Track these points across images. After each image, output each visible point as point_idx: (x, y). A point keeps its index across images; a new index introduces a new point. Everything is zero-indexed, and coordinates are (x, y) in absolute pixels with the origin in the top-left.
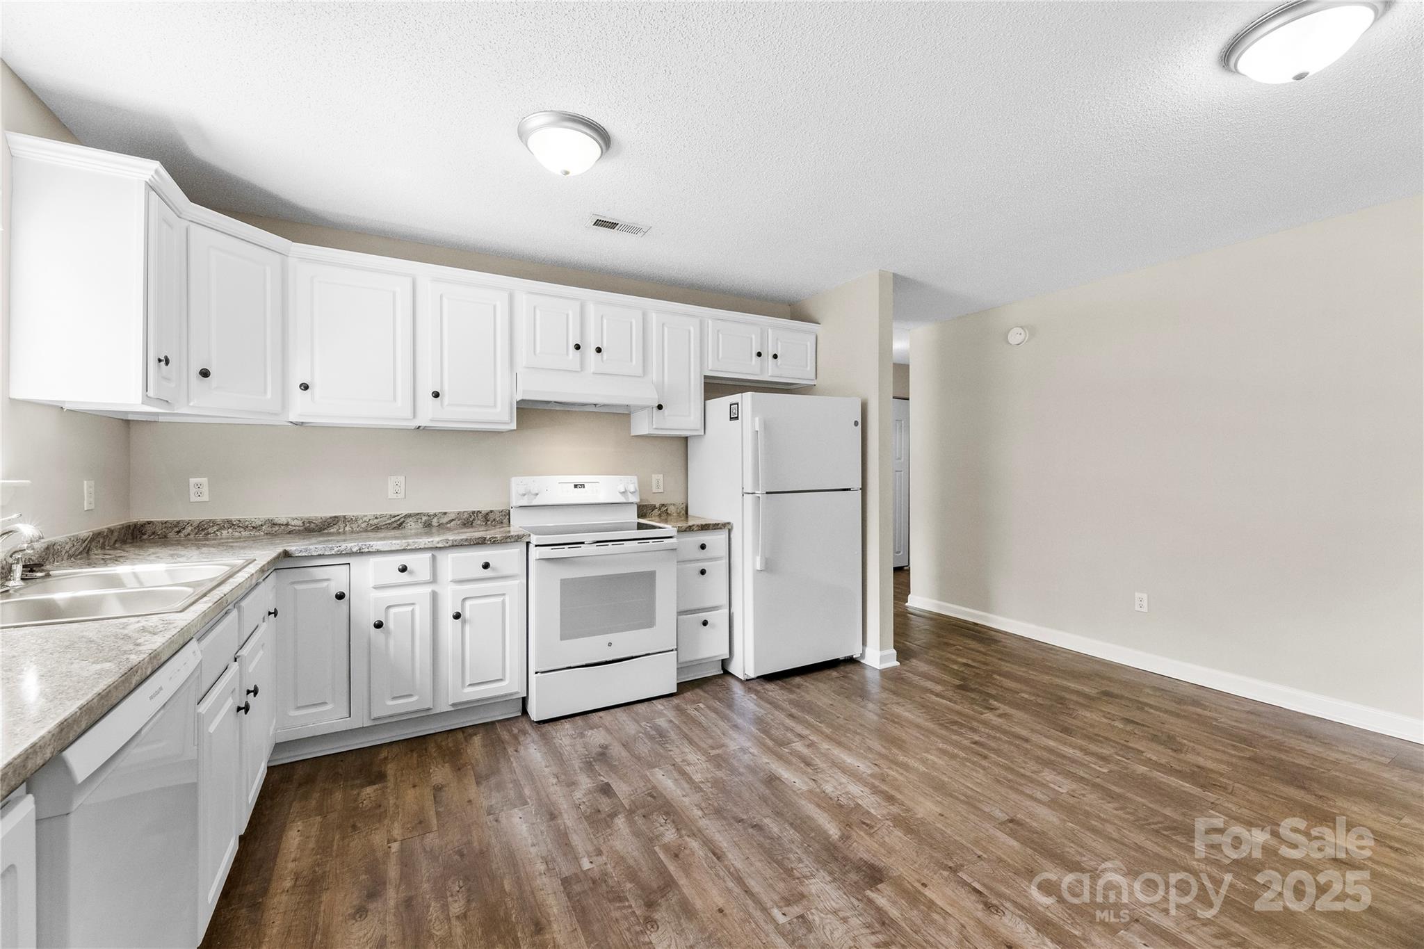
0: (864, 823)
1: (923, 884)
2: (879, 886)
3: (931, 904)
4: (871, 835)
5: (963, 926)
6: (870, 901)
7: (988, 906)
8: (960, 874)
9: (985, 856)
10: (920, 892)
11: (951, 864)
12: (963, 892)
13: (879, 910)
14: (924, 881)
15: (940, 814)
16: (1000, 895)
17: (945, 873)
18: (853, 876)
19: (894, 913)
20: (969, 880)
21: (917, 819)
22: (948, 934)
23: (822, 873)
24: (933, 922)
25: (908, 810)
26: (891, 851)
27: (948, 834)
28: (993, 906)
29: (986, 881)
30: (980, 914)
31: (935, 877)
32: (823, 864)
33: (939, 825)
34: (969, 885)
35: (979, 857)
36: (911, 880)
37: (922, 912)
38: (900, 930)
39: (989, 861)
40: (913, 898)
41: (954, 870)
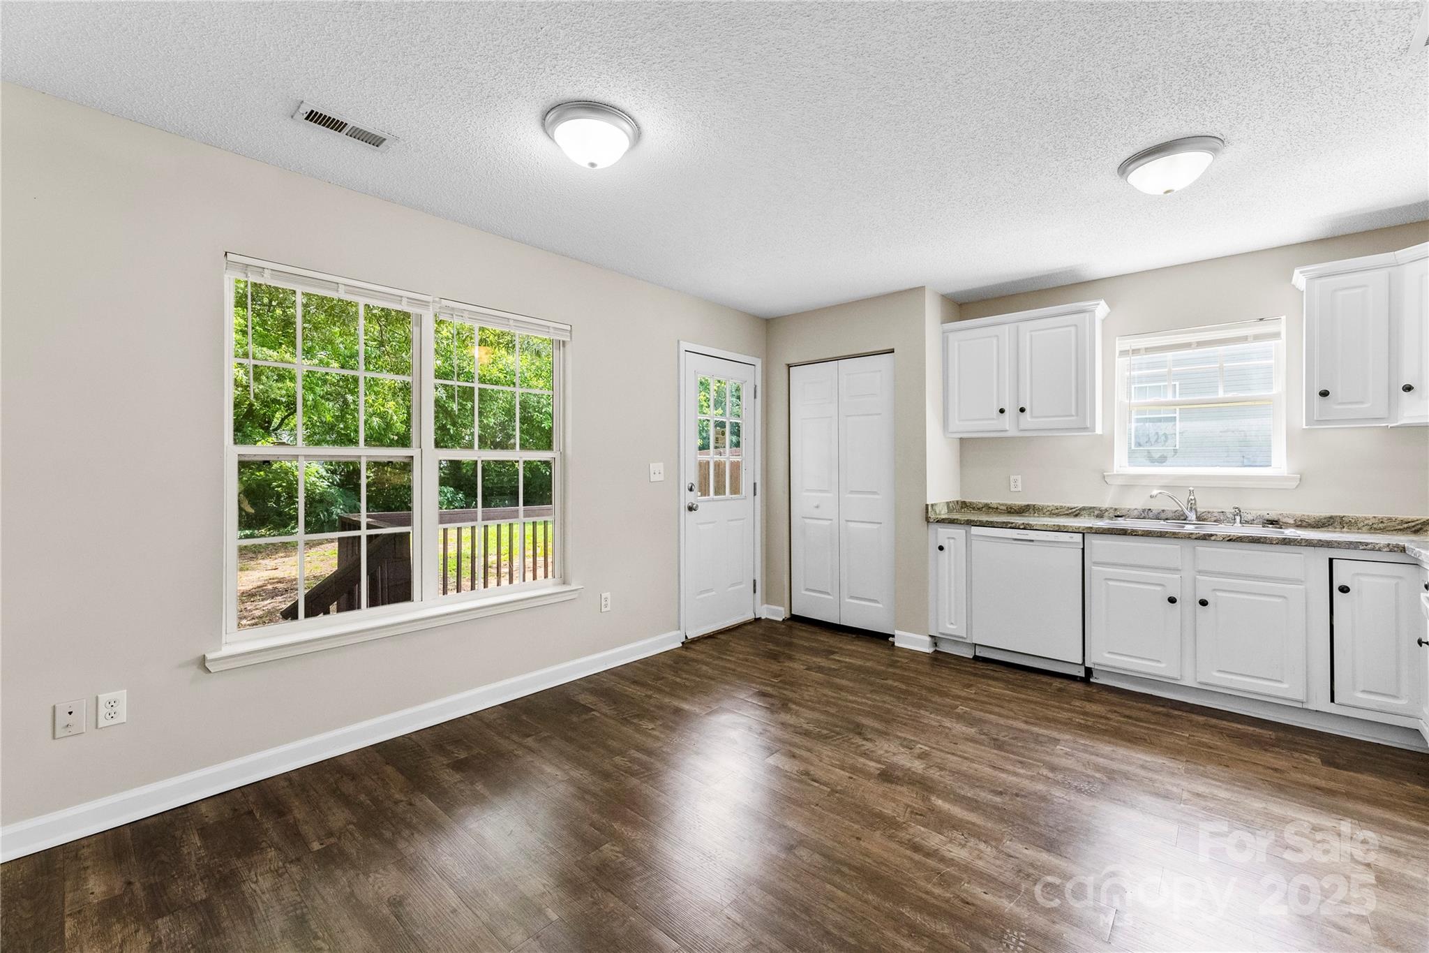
0: (921, 815)
1: (852, 778)
2: (879, 772)
3: (843, 768)
4: (908, 806)
5: (820, 761)
6: (879, 762)
7: (807, 774)
8: (829, 790)
9: (813, 806)
10: (851, 773)
11: (837, 795)
12: (825, 779)
13: (871, 760)
14: (851, 780)
15: (860, 839)
16: (800, 781)
17: (839, 788)
18: (900, 774)
19: (862, 760)
20: (821, 787)
21: (878, 829)
22: (828, 756)
23: (920, 772)
24: (838, 760)
25: (891, 837)
26: (884, 796)
27: (847, 820)
28: (805, 774)
29: (810, 788)
30: (812, 768)
31: (845, 784)
32: (923, 777)
33: (856, 826)
34: (821, 784)
35: (817, 805)
36: (861, 779)
37: (846, 764)
38: (855, 753)
39: (810, 803)
40: (854, 770)
41: (834, 791)
